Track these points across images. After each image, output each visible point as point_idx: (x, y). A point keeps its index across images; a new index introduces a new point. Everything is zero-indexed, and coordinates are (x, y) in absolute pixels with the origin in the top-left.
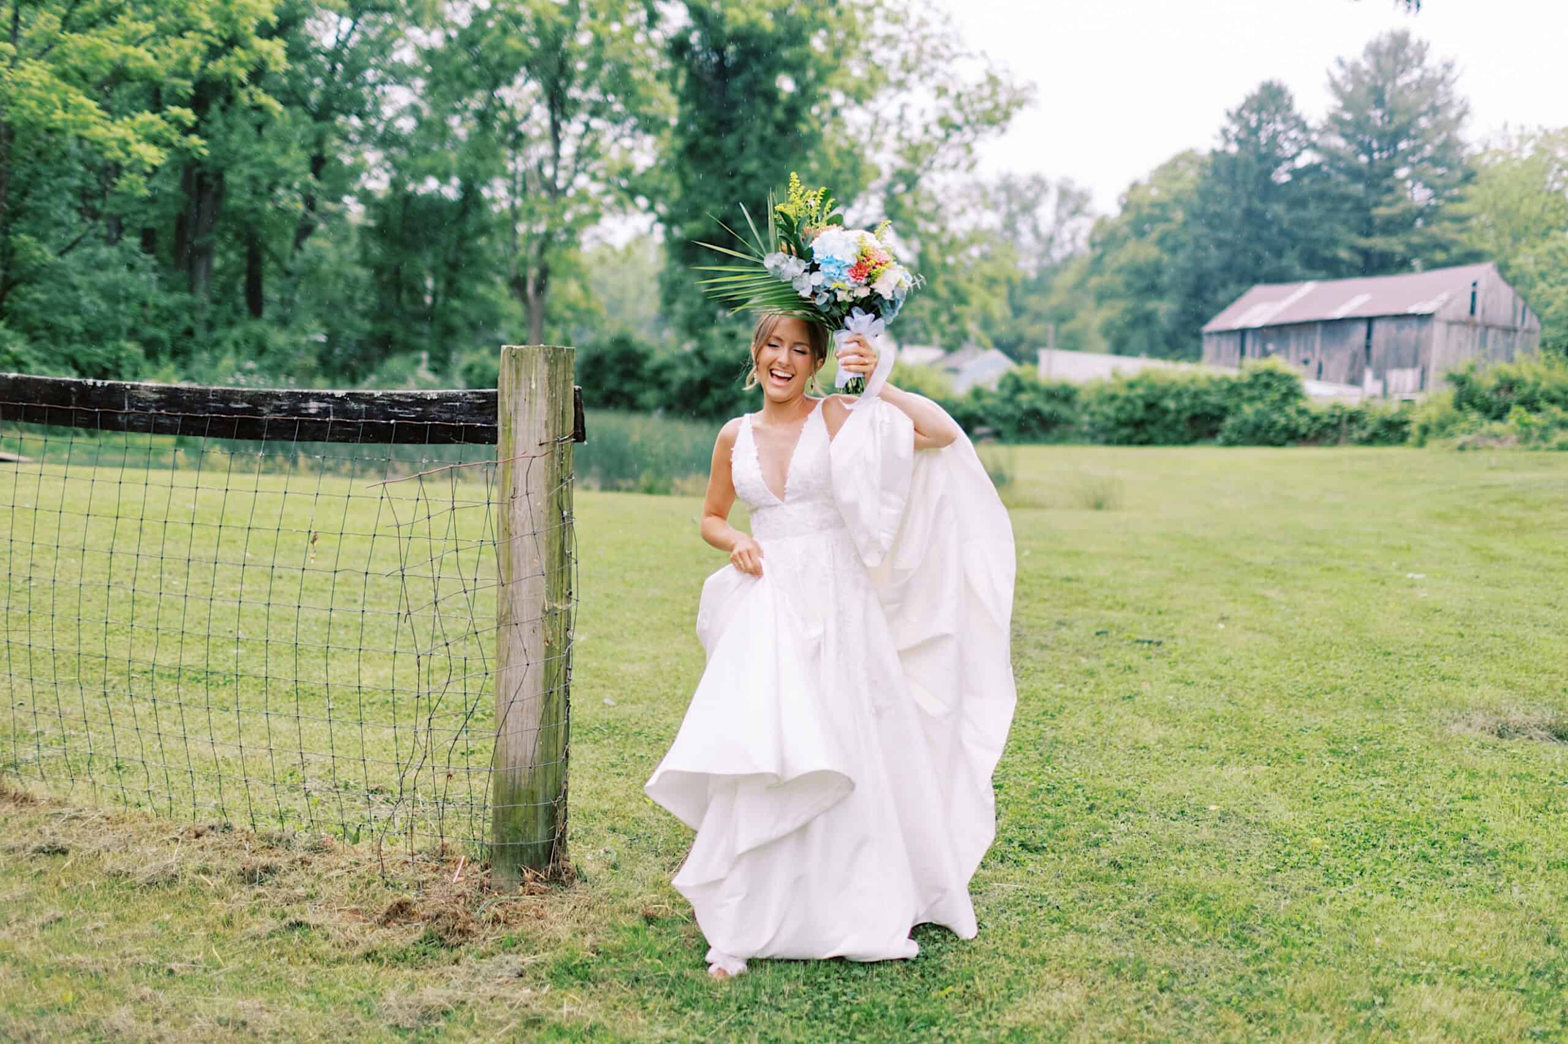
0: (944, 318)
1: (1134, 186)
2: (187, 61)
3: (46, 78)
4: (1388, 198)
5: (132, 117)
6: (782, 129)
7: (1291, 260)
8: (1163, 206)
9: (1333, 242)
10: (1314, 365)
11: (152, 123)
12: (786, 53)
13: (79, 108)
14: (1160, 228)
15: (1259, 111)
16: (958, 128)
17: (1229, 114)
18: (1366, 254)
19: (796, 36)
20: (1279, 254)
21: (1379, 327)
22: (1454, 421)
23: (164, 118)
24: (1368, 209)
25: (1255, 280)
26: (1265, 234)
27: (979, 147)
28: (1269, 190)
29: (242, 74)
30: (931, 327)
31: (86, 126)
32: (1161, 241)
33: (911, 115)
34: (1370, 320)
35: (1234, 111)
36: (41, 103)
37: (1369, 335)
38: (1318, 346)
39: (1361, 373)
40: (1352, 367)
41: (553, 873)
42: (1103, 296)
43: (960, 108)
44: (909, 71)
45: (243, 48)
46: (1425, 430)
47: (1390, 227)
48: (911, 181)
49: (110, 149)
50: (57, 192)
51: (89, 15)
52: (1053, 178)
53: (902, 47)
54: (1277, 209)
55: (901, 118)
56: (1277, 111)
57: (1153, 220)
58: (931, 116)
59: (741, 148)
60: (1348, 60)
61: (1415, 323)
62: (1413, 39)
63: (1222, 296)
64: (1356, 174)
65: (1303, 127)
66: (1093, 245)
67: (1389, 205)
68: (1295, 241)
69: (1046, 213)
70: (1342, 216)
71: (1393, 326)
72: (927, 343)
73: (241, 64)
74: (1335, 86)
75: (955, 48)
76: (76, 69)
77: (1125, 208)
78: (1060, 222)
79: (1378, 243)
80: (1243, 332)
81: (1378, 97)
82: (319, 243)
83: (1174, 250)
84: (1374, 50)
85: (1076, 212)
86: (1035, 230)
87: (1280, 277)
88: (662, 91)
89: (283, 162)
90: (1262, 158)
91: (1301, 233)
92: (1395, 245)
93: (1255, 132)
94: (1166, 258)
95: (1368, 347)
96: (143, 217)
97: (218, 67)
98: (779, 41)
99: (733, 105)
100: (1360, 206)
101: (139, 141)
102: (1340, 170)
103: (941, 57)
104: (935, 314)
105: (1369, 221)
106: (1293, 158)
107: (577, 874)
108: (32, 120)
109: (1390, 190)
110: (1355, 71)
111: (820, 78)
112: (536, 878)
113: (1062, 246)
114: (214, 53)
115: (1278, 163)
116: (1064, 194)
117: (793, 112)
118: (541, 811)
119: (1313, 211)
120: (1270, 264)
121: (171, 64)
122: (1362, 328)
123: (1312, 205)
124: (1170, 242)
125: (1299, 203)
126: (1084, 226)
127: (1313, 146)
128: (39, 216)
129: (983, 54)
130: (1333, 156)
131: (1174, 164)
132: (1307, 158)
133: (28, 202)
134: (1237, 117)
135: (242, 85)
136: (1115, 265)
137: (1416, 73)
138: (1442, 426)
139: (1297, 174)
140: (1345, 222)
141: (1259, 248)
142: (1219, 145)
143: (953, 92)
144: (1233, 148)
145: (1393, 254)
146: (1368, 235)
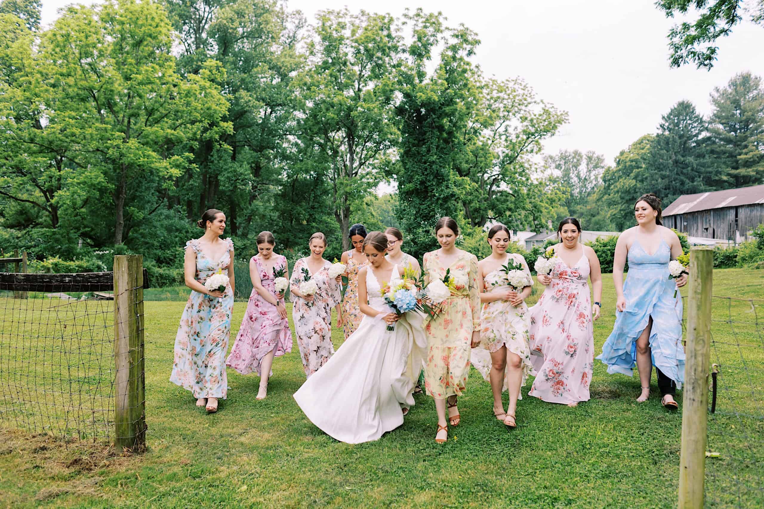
0: (531, 218)
1: (622, 153)
2: (195, 134)
3: (137, 145)
4: (744, 151)
5: (170, 158)
6: (446, 141)
7: (699, 182)
8: (636, 161)
9: (718, 173)
10: (710, 231)
11: (178, 160)
12: (447, 109)
13: (148, 156)
14: (636, 171)
15: (678, 115)
16: (533, 135)
17: (663, 118)
18: (736, 177)
19: (450, 102)
20: (693, 180)
21: (740, 211)
22: (757, 255)
23: (182, 157)
24: (736, 157)
25: (682, 193)
26: (685, 171)
27: (542, 142)
28: (686, 150)
29: (217, 137)
30: (524, 223)
31: (152, 162)
32: (635, 178)
33: (510, 130)
34: (737, 208)
35: (666, 116)
36: (135, 155)
37: (736, 216)
38: (712, 222)
39: (734, 233)
40: (729, 231)
41: (135, 449)
42: (610, 204)
43: (533, 126)
44: (508, 112)
45: (216, 126)
46: (744, 259)
47: (748, 164)
48: (512, 159)
49: (161, 171)
50: (148, 189)
51: (156, 119)
52: (584, 152)
53: (505, 102)
54: (690, 159)
55: (506, 131)
56: (687, 115)
57: (632, 168)
58: (520, 129)
59: (429, 151)
60: (721, 88)
61: (759, 208)
62: (753, 76)
63: (665, 201)
64: (728, 141)
65: (701, 121)
66: (605, 181)
67: (746, 154)
68: (700, 173)
69: (583, 168)
70: (723, 160)
71: (748, 210)
72: (524, 230)
73: (217, 133)
74: (715, 101)
75: (529, 100)
76: (152, 140)
77: (618, 163)
78: (589, 171)
79: (742, 171)
80: (675, 216)
81: (737, 104)
82: (258, 203)
83: (642, 181)
84: (734, 84)
85: (596, 167)
86: (578, 176)
87: (694, 191)
88: (394, 129)
89: (240, 170)
90: (681, 137)
91: (703, 169)
92: (751, 172)
93: (677, 125)
94: (639, 185)
95: (736, 221)
96: (187, 196)
97: (207, 135)
98: (443, 104)
99: (425, 133)
100: (732, 155)
101: (171, 168)
102: (721, 139)
103: (523, 104)
104: (526, 216)
105: (737, 162)
106: (697, 135)
107: (146, 450)
108: (132, 161)
109: (746, 147)
110: (724, 94)
111: (461, 119)
112: (128, 451)
113: (591, 182)
114: (205, 130)
115: (690, 138)
116: (590, 158)
117: (450, 133)
118: (130, 425)
119: (708, 159)
120: (688, 184)
121: (190, 135)
122: (733, 212)
123: (707, 156)
124: (640, 178)
125: (701, 156)
126: (601, 172)
127: (707, 129)
128: (141, 198)
129: (542, 101)
130: (717, 133)
131: (641, 142)
132: (704, 134)
133: (138, 194)
134: (667, 118)
135: (217, 141)
136: (616, 189)
137: (755, 92)
138: (751, 257)
139: (699, 143)
140: (725, 163)
141: (682, 178)
142: (660, 132)
143: (529, 119)
144: (667, 133)
145: (751, 177)
146: (737, 168)
